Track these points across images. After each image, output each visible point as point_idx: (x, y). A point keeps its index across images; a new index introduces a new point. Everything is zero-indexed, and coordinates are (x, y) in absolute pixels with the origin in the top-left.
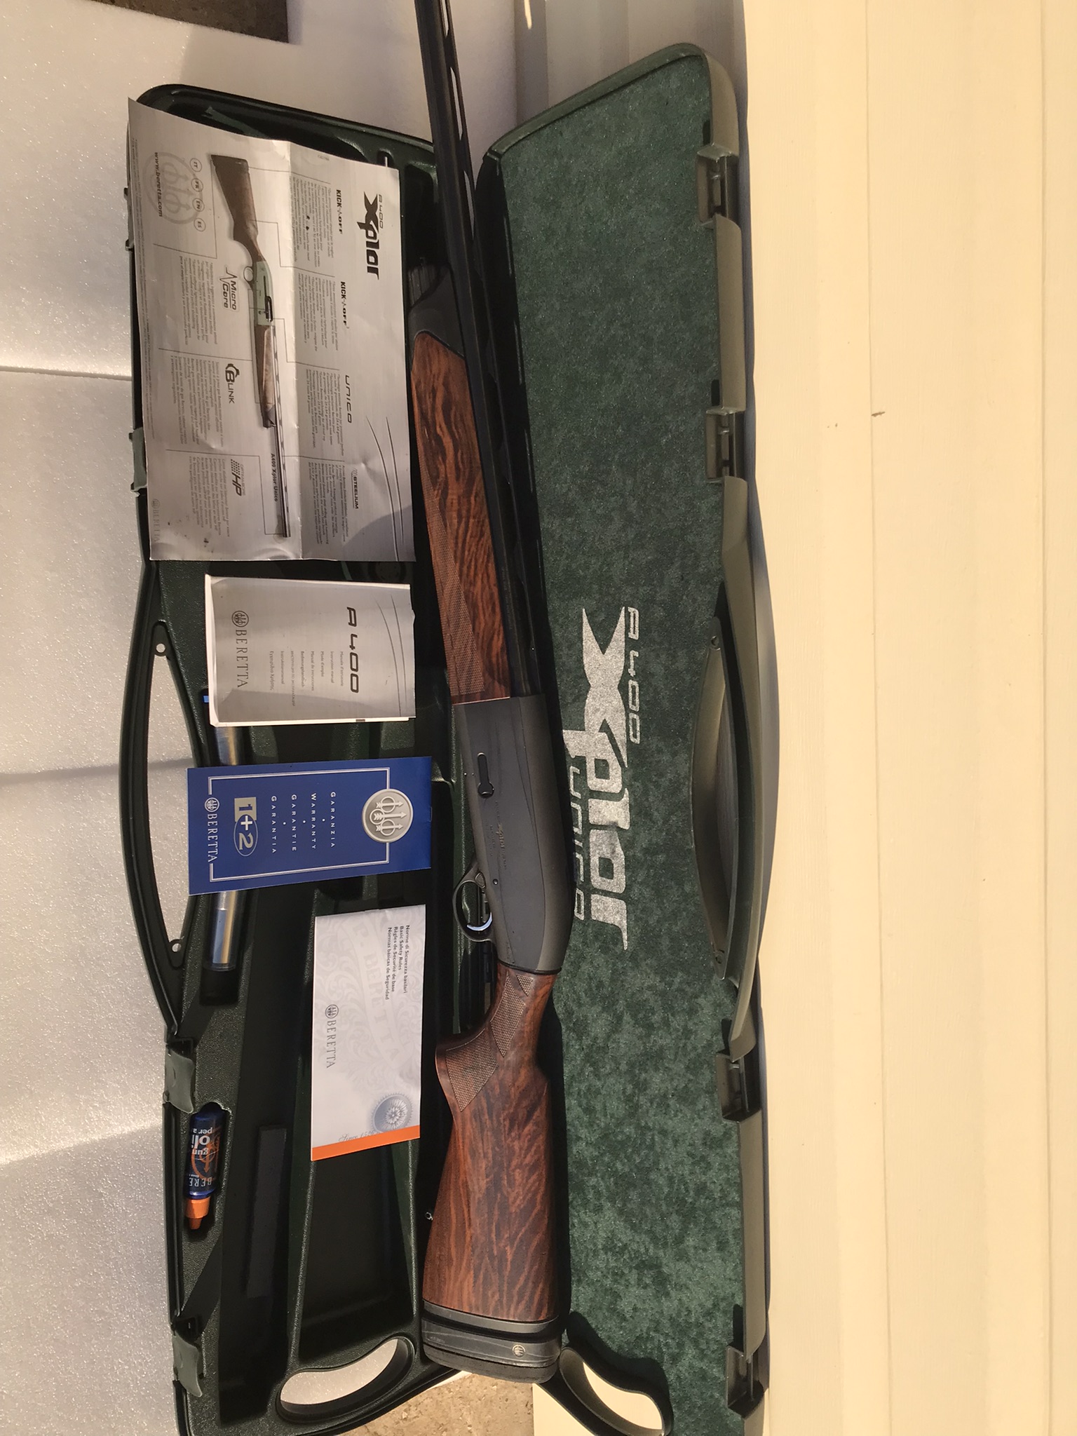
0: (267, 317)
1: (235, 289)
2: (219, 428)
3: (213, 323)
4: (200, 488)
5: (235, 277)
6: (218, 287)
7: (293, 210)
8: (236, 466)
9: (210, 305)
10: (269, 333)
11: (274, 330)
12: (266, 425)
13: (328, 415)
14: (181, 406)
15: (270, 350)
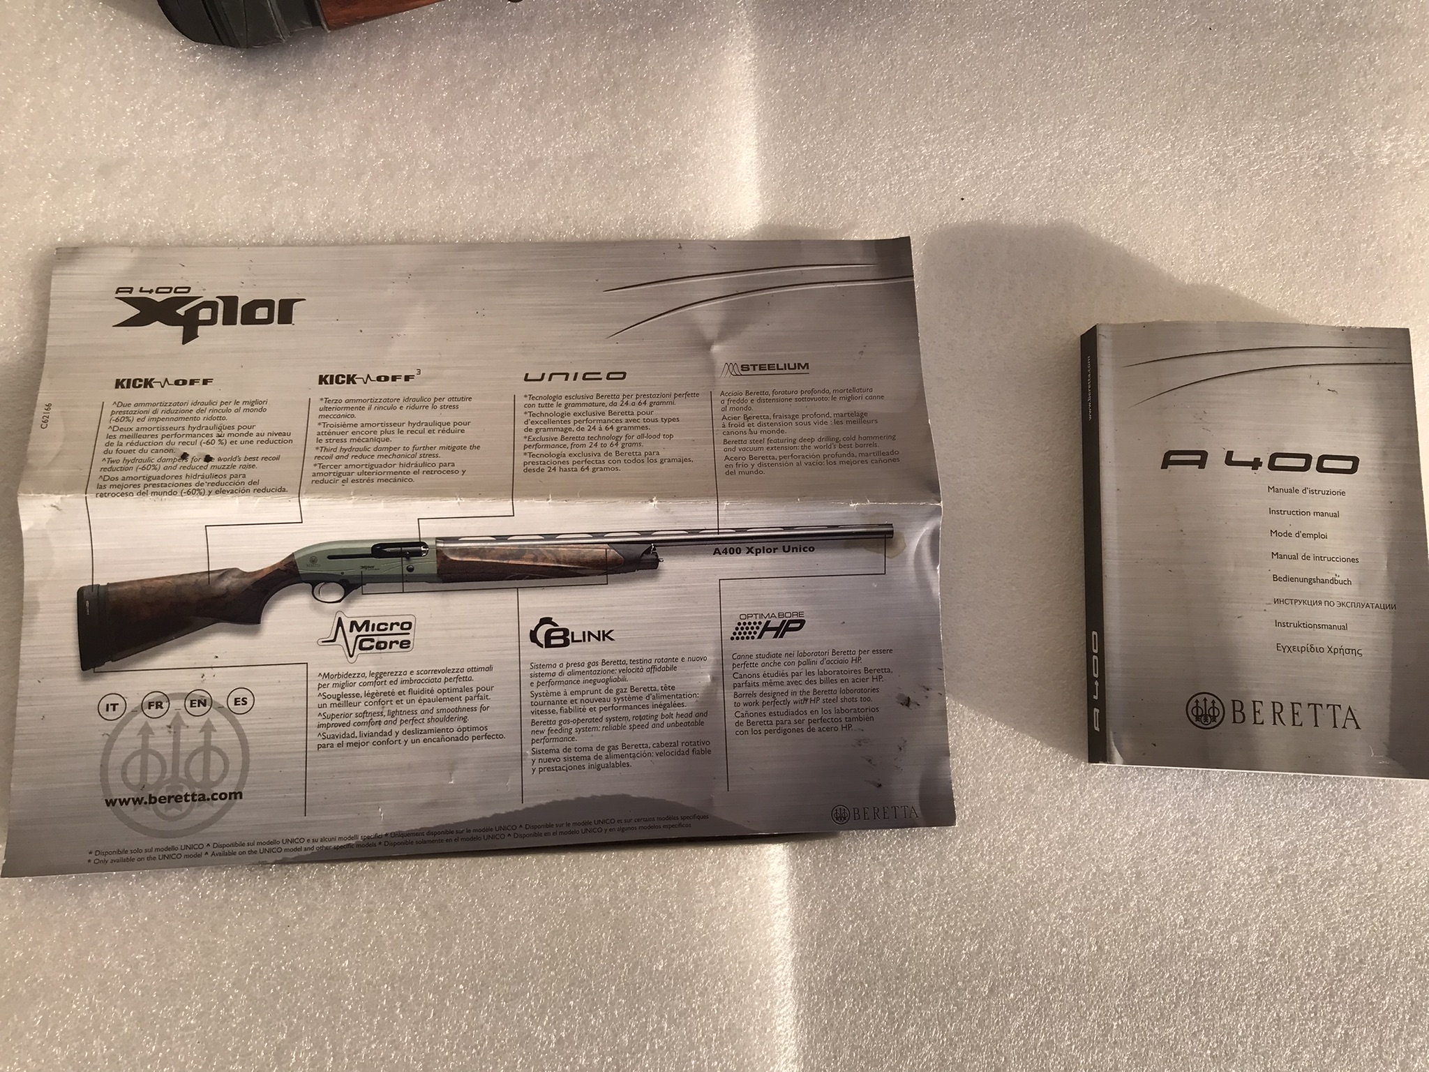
0: (419, 554)
1: (367, 623)
2: (668, 665)
3: (448, 675)
4: (798, 712)
5: (340, 623)
6: (367, 662)
7: (173, 493)
8: (744, 630)
9: (410, 681)
10: (454, 551)
11: (445, 540)
12: (654, 564)
13: (615, 425)
14: (633, 751)
15: (491, 549)
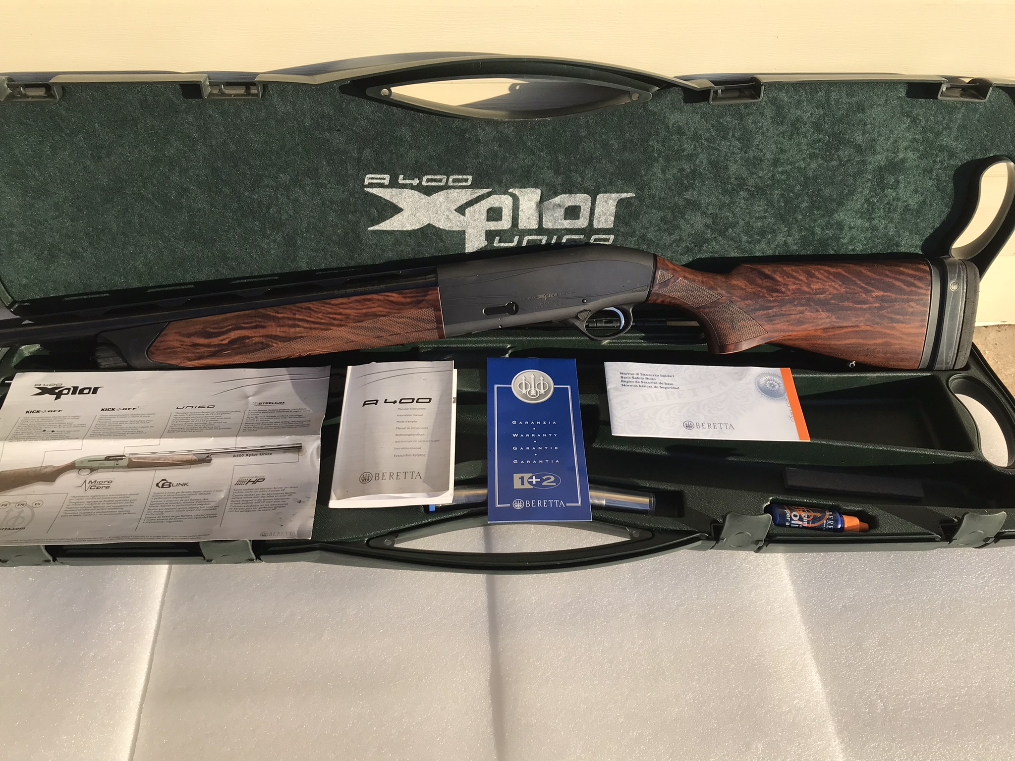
0: (122, 459)
1: (96, 481)
2: (208, 493)
3: (121, 496)
4: (256, 506)
5: (85, 481)
6: (91, 493)
7: (36, 440)
8: (240, 483)
9: (106, 498)
10: (135, 458)
11: (132, 454)
12: (210, 461)
13: (206, 420)
14: (186, 517)
15: (149, 457)
